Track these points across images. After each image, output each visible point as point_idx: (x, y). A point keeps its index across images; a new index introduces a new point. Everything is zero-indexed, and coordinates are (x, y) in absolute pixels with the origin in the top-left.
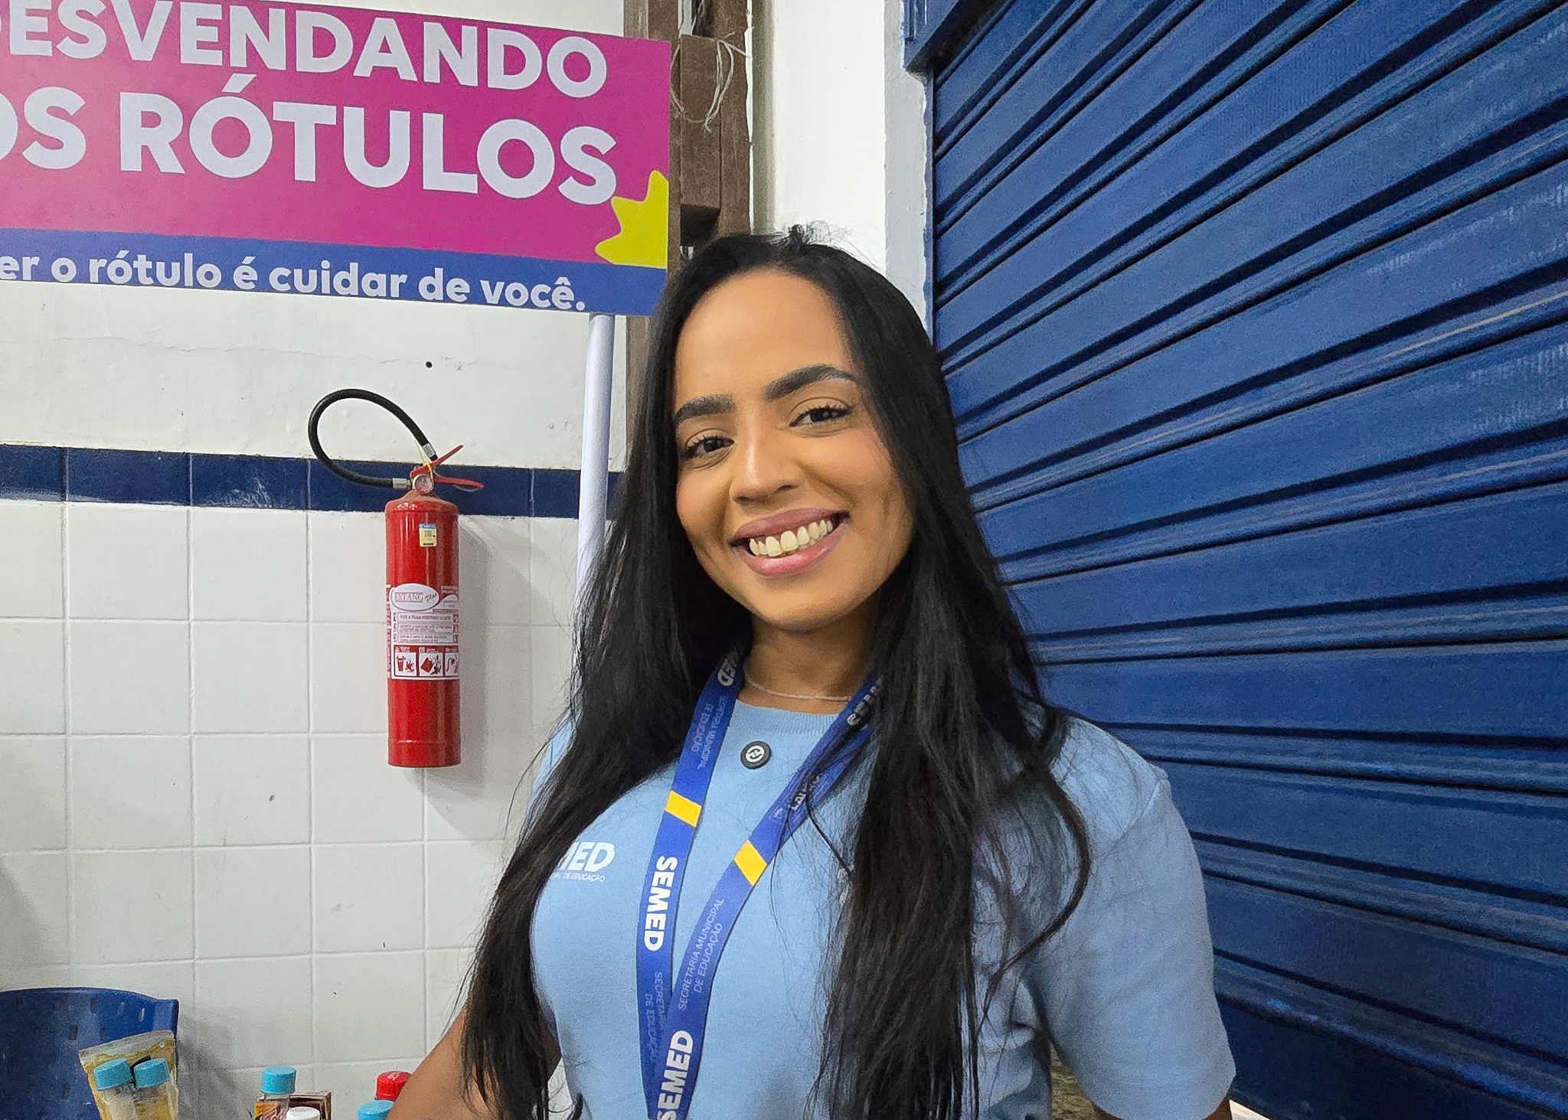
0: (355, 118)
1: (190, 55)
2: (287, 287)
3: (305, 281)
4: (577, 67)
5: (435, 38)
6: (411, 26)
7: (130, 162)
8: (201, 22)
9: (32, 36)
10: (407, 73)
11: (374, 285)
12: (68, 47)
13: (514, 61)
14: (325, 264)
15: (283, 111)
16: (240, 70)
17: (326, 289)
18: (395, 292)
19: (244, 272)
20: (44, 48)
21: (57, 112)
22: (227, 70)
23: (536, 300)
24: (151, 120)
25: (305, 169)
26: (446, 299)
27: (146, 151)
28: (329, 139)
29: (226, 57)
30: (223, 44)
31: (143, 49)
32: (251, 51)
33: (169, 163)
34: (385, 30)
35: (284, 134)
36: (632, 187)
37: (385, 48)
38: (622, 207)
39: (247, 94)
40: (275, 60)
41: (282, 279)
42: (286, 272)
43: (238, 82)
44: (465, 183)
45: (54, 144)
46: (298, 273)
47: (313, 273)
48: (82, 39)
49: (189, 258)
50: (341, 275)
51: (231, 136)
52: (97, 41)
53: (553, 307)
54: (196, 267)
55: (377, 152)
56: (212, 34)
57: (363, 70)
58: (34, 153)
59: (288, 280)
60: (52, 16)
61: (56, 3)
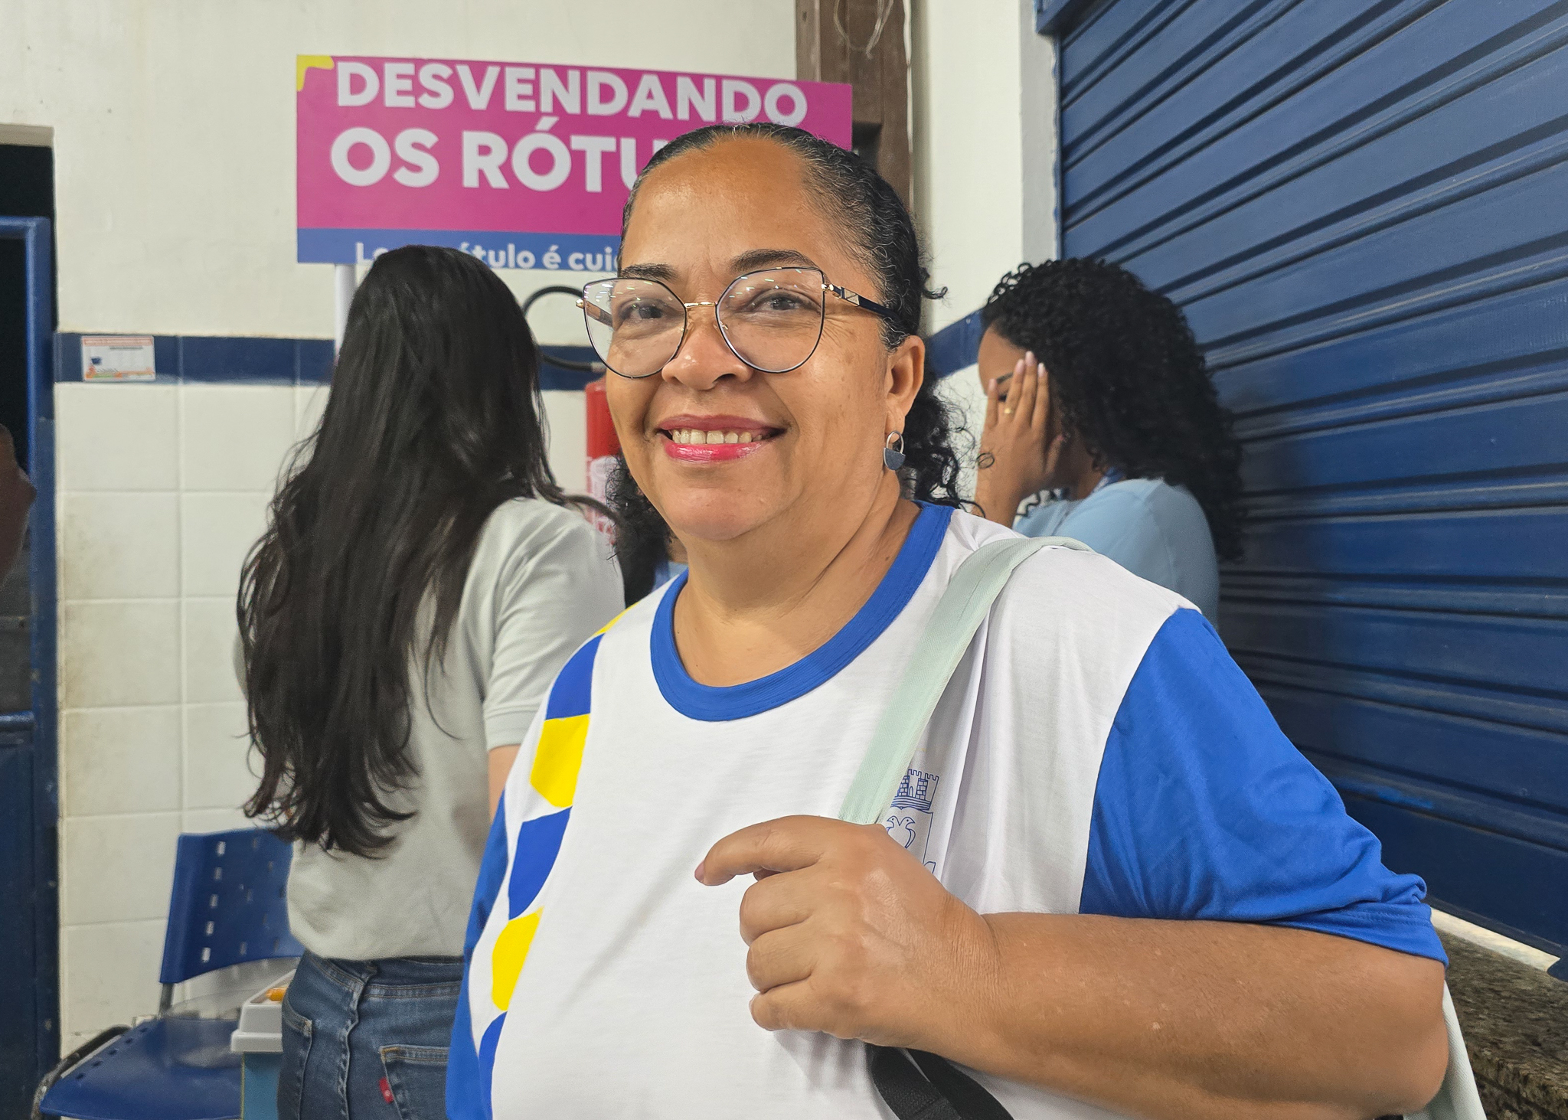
0: (629, 146)
1: (512, 104)
2: (581, 266)
3: (594, 262)
4: (785, 105)
5: (685, 87)
6: (668, 80)
7: (470, 180)
8: (520, 81)
9: (400, 93)
10: (666, 113)
12: (426, 101)
13: (741, 102)
14: (608, 250)
15: (578, 142)
16: (547, 114)
17: (609, 268)
19: (551, 256)
20: (409, 102)
21: (418, 146)
22: (538, 115)
24: (484, 150)
25: (594, 182)
27: (481, 174)
28: (611, 161)
29: (538, 105)
30: (536, 96)
31: (478, 100)
32: (556, 101)
33: (498, 181)
34: (649, 83)
35: (578, 159)
37: (650, 96)
39: (554, 131)
40: (572, 106)
41: (578, 261)
42: (580, 256)
43: (546, 123)
45: (415, 168)
46: (589, 257)
47: (599, 257)
48: (434, 94)
49: (511, 247)
51: (541, 161)
52: (446, 97)
54: (517, 252)
56: (528, 89)
57: (634, 112)
58: (403, 177)
59: (582, 262)
60: (415, 79)
61: (417, 70)
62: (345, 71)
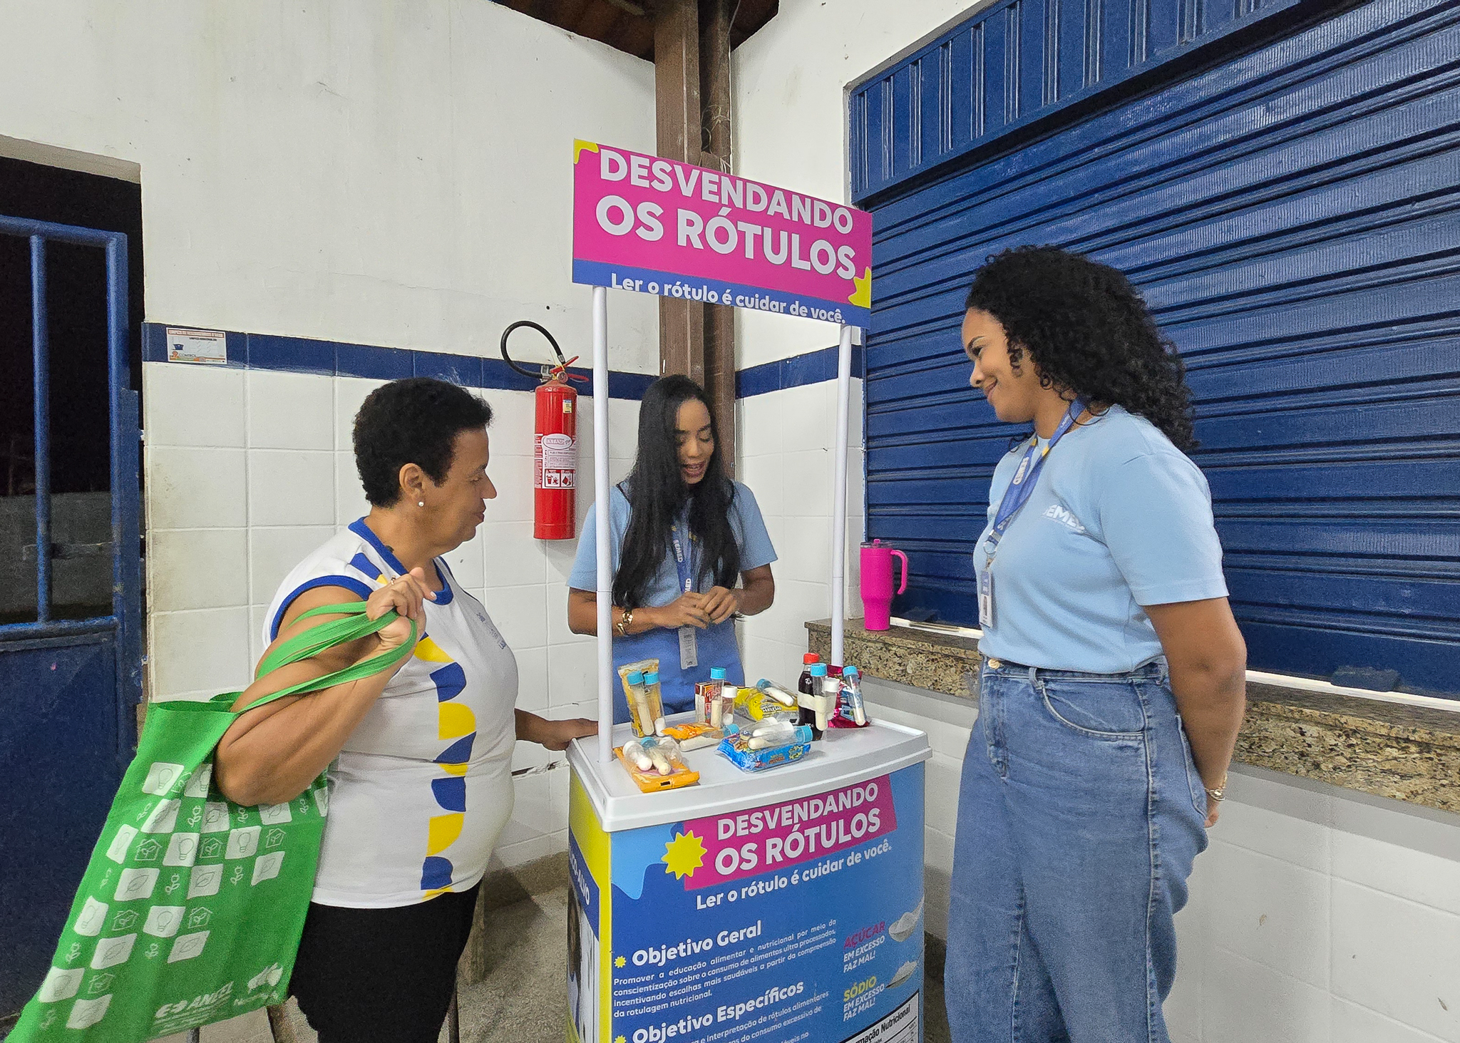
0: (768, 232)
1: (706, 196)
2: (743, 304)
3: (750, 303)
4: (843, 221)
5: (796, 201)
6: (788, 195)
7: (682, 242)
8: (711, 182)
9: (640, 177)
10: (787, 216)
11: (774, 306)
12: (656, 184)
13: (823, 216)
14: (757, 296)
15: (742, 226)
16: (725, 206)
17: (757, 307)
18: (782, 311)
20: (645, 184)
21: (651, 214)
22: (720, 205)
23: (829, 318)
24: (690, 223)
25: (750, 254)
26: (800, 315)
27: (688, 238)
28: (759, 240)
29: (720, 199)
30: (719, 193)
31: (687, 191)
32: (730, 198)
33: (698, 244)
34: (778, 196)
35: (742, 235)
36: (860, 274)
37: (779, 204)
38: (857, 281)
39: (728, 217)
40: (739, 203)
41: (741, 301)
42: (742, 298)
43: (725, 211)
44: (805, 266)
45: (650, 229)
46: (747, 298)
47: (752, 299)
48: (662, 182)
49: (705, 287)
50: (763, 301)
51: (722, 235)
52: (669, 184)
53: (835, 321)
54: (709, 292)
55: (776, 250)
56: (714, 188)
57: (771, 212)
58: (641, 232)
59: (743, 301)
60: (650, 169)
61: (651, 164)
62: (606, 156)
